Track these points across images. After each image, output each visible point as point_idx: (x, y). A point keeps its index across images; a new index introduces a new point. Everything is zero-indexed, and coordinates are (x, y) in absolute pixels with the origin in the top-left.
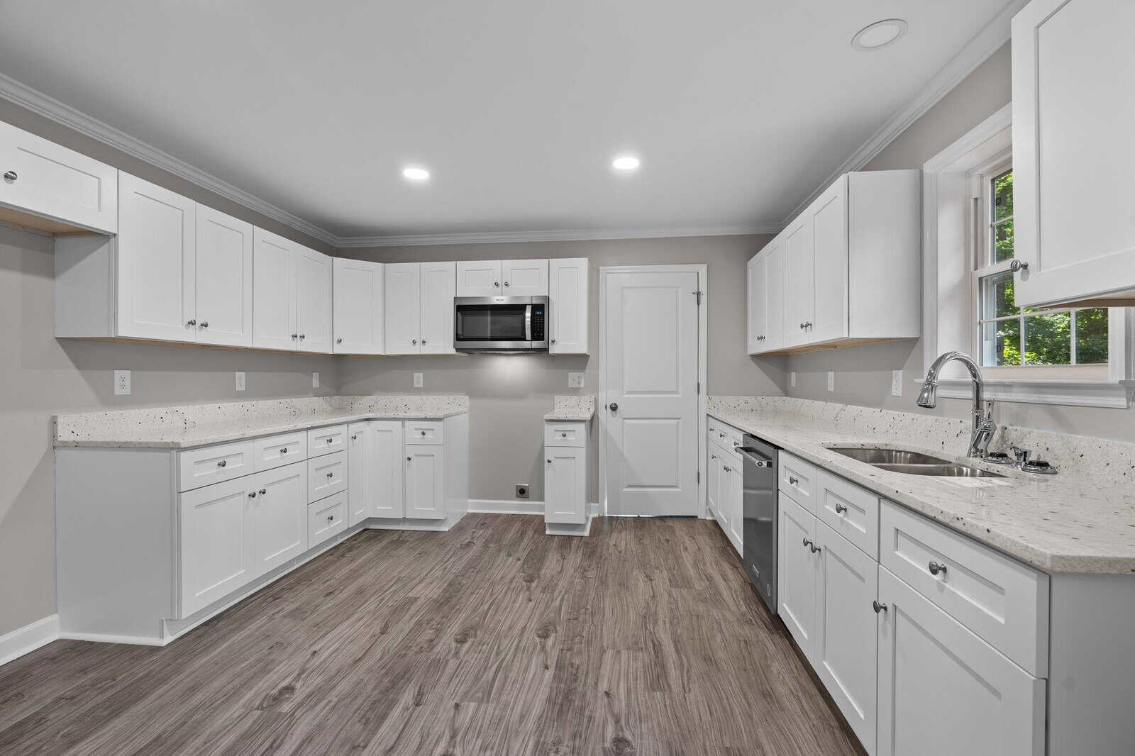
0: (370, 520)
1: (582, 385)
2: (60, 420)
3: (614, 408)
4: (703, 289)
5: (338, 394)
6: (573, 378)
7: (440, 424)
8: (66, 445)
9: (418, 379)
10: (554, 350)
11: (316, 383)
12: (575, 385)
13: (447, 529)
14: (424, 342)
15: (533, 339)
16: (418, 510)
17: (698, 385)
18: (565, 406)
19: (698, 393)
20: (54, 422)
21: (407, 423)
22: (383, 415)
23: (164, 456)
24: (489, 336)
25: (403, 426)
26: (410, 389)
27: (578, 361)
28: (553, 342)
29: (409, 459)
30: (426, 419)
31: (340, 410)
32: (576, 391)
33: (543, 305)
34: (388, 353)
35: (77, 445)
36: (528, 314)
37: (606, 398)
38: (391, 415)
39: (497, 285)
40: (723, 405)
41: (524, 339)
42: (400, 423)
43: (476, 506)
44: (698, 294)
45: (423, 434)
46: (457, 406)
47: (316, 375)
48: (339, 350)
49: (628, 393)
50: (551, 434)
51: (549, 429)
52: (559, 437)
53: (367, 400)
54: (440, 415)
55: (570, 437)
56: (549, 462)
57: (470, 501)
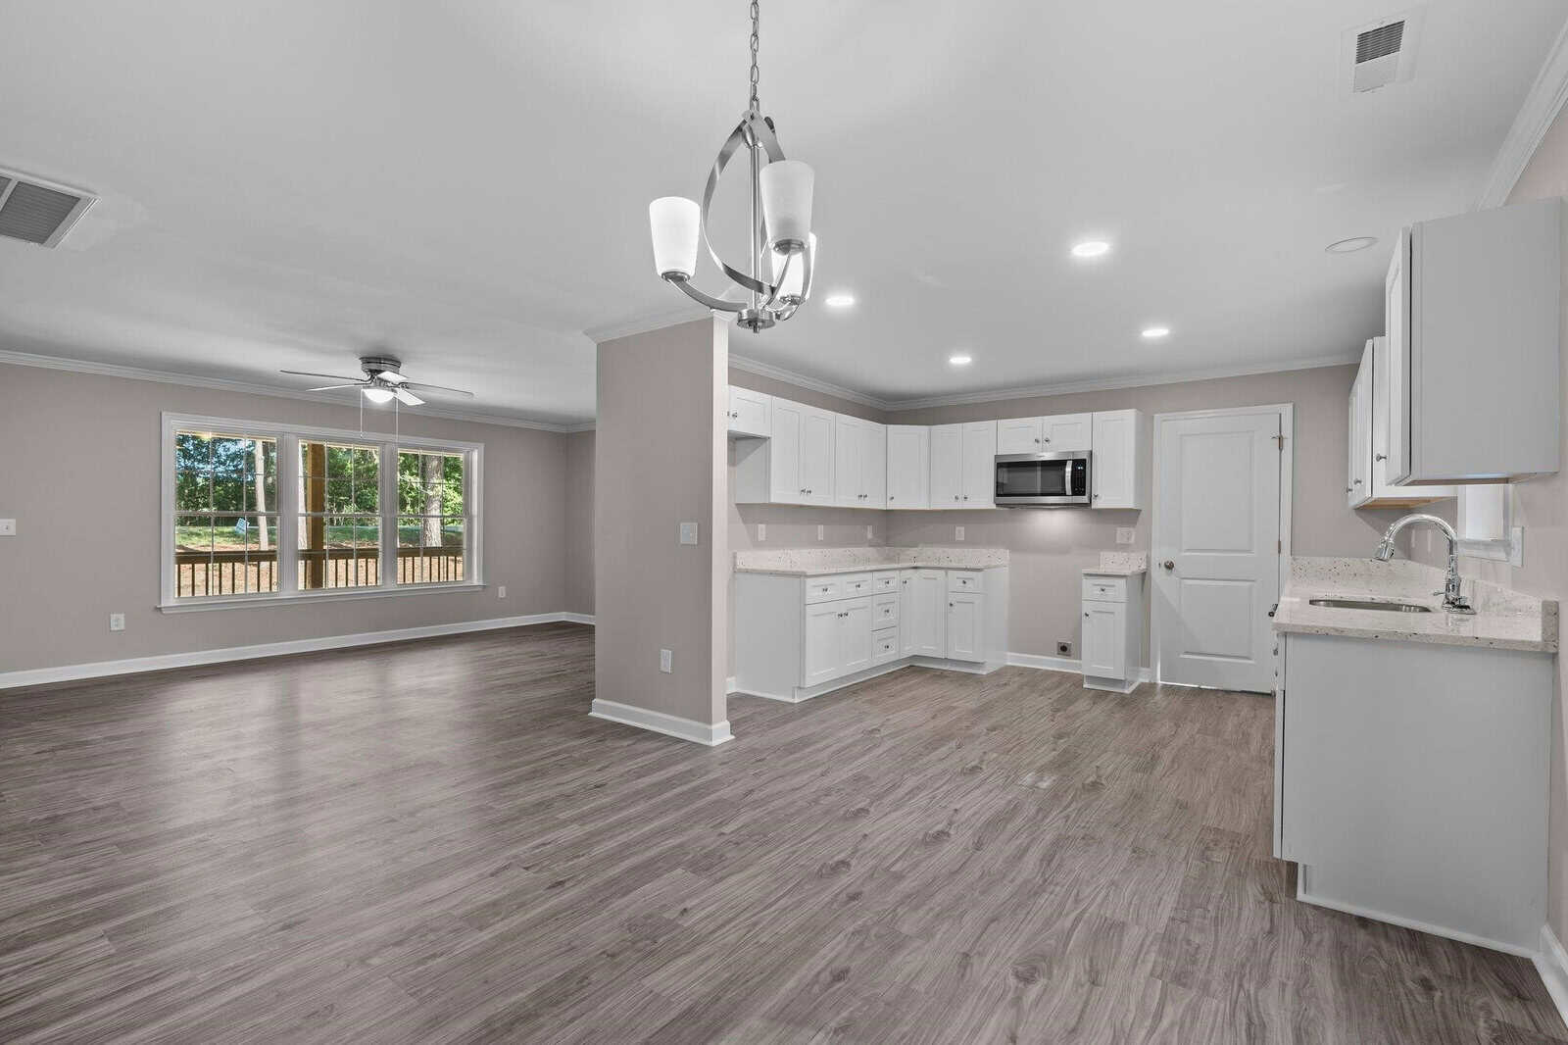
0: (915, 657)
1: (1132, 541)
2: (738, 556)
3: (1170, 566)
4: (1287, 433)
5: (887, 545)
6: (1122, 533)
7: (980, 574)
8: (741, 571)
9: (960, 532)
10: (1097, 504)
11: (870, 536)
12: (1125, 541)
13: (985, 673)
14: (966, 498)
15: (1074, 493)
16: (960, 651)
17: (1279, 542)
18: (1112, 561)
19: (1279, 552)
20: (735, 557)
21: (950, 572)
22: (929, 565)
23: (796, 581)
24: (1039, 491)
25: (946, 574)
26: (951, 542)
27: (1127, 516)
28: (1096, 496)
29: (951, 605)
30: (966, 569)
31: (889, 559)
32: (1125, 547)
33: (1085, 460)
34: (932, 508)
35: (747, 571)
36: (1069, 469)
37: (1160, 555)
38: (936, 565)
39: (1037, 441)
40: (1312, 567)
41: (1065, 494)
42: (943, 572)
43: (1013, 659)
44: (1280, 439)
45: (965, 582)
46: (999, 558)
47: (870, 528)
48: (892, 506)
49: (1188, 550)
50: (1090, 588)
51: (1087, 583)
52: (1097, 591)
53: (913, 552)
54: (980, 566)
55: (1110, 592)
56: (1087, 615)
57: (1009, 654)
